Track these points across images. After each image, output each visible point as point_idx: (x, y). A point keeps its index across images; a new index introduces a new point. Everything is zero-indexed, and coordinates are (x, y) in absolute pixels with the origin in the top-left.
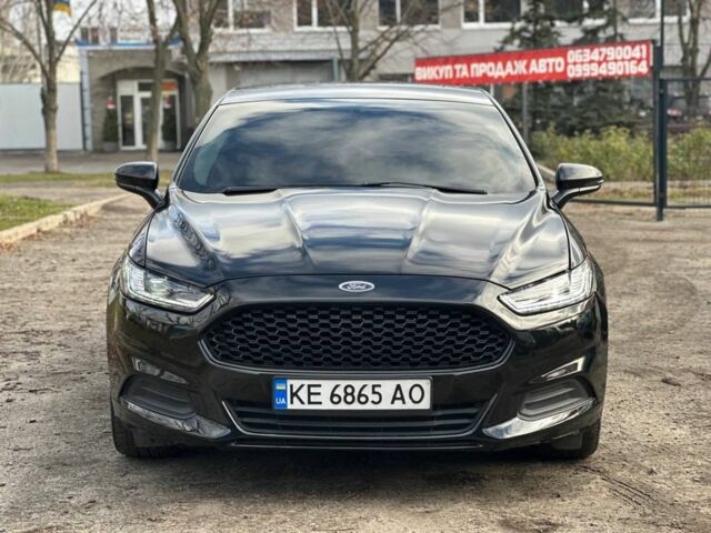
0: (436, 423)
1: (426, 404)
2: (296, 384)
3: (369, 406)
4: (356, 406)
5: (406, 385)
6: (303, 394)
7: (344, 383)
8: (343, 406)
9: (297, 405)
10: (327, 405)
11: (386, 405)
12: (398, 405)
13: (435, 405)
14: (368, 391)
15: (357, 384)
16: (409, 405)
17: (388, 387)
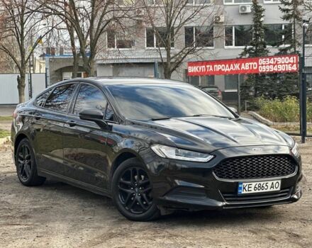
0: (280, 195)
1: (279, 189)
2: (245, 184)
3: (264, 191)
4: (261, 191)
5: (275, 182)
6: (247, 188)
7: (258, 183)
8: (257, 191)
9: (244, 192)
10: (253, 191)
11: (268, 190)
12: (272, 190)
13: (281, 189)
14: (264, 186)
15: (262, 183)
16: (275, 189)
17: (270, 184)
